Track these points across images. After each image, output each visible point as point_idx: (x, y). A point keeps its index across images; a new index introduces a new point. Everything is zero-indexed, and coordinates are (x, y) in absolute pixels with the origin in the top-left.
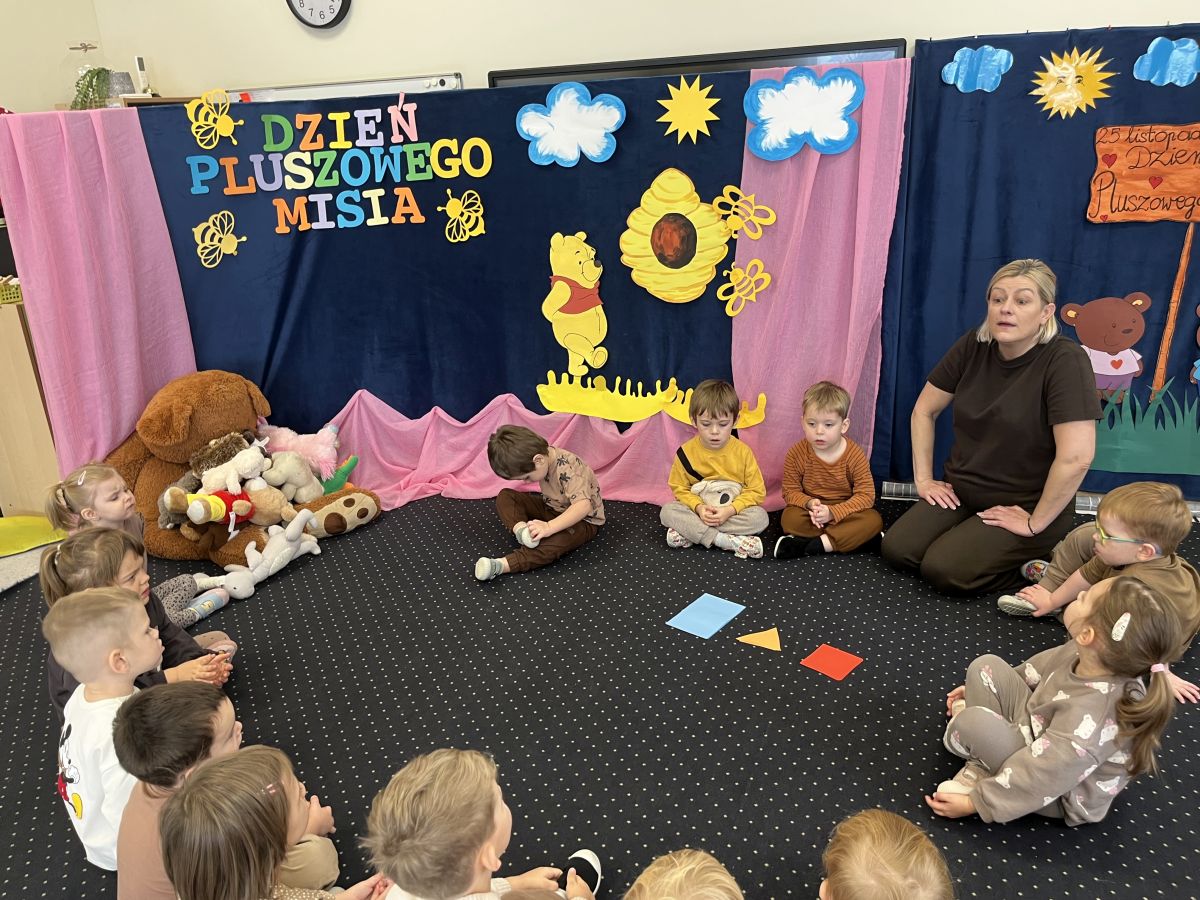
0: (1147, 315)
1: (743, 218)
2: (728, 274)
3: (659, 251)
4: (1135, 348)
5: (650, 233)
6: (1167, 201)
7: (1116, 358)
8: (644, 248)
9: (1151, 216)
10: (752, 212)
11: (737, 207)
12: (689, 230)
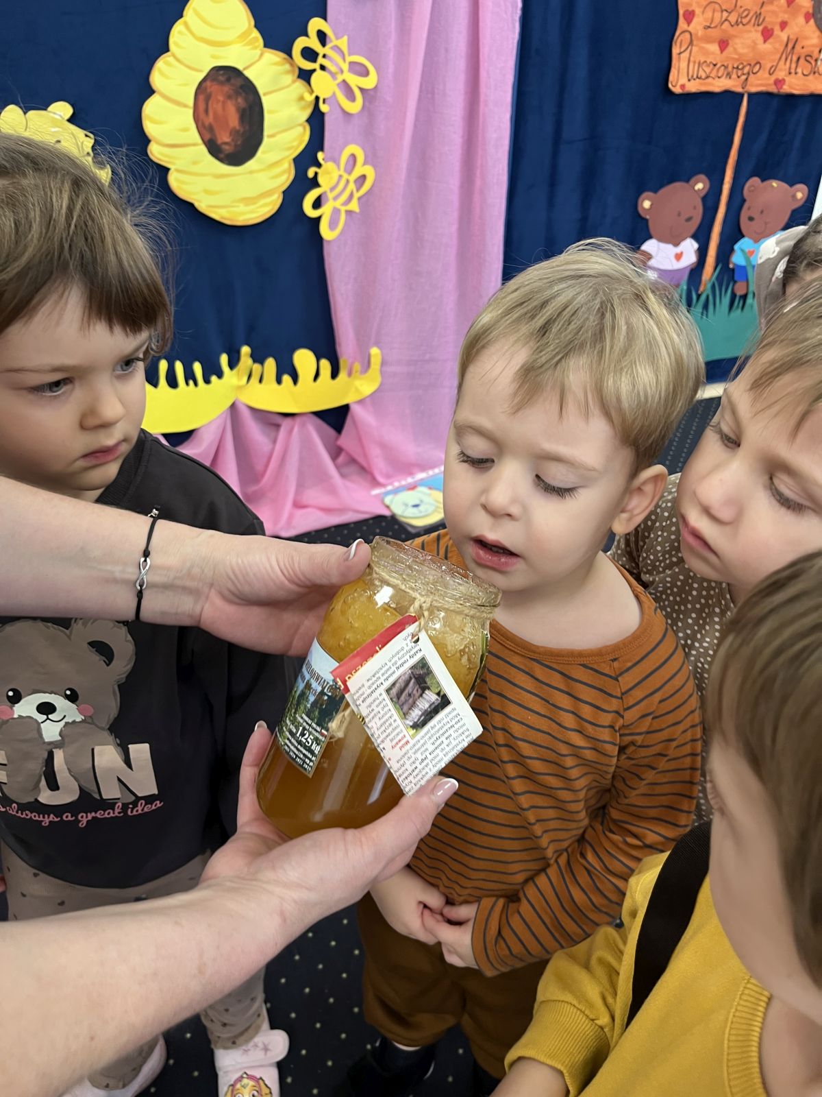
0: (704, 199)
1: (333, 75)
2: (316, 174)
3: (208, 137)
4: (695, 237)
5: (191, 102)
6: (730, 69)
7: (678, 250)
8: (185, 130)
9: (718, 85)
10: (345, 67)
11: (324, 56)
12: (251, 97)
